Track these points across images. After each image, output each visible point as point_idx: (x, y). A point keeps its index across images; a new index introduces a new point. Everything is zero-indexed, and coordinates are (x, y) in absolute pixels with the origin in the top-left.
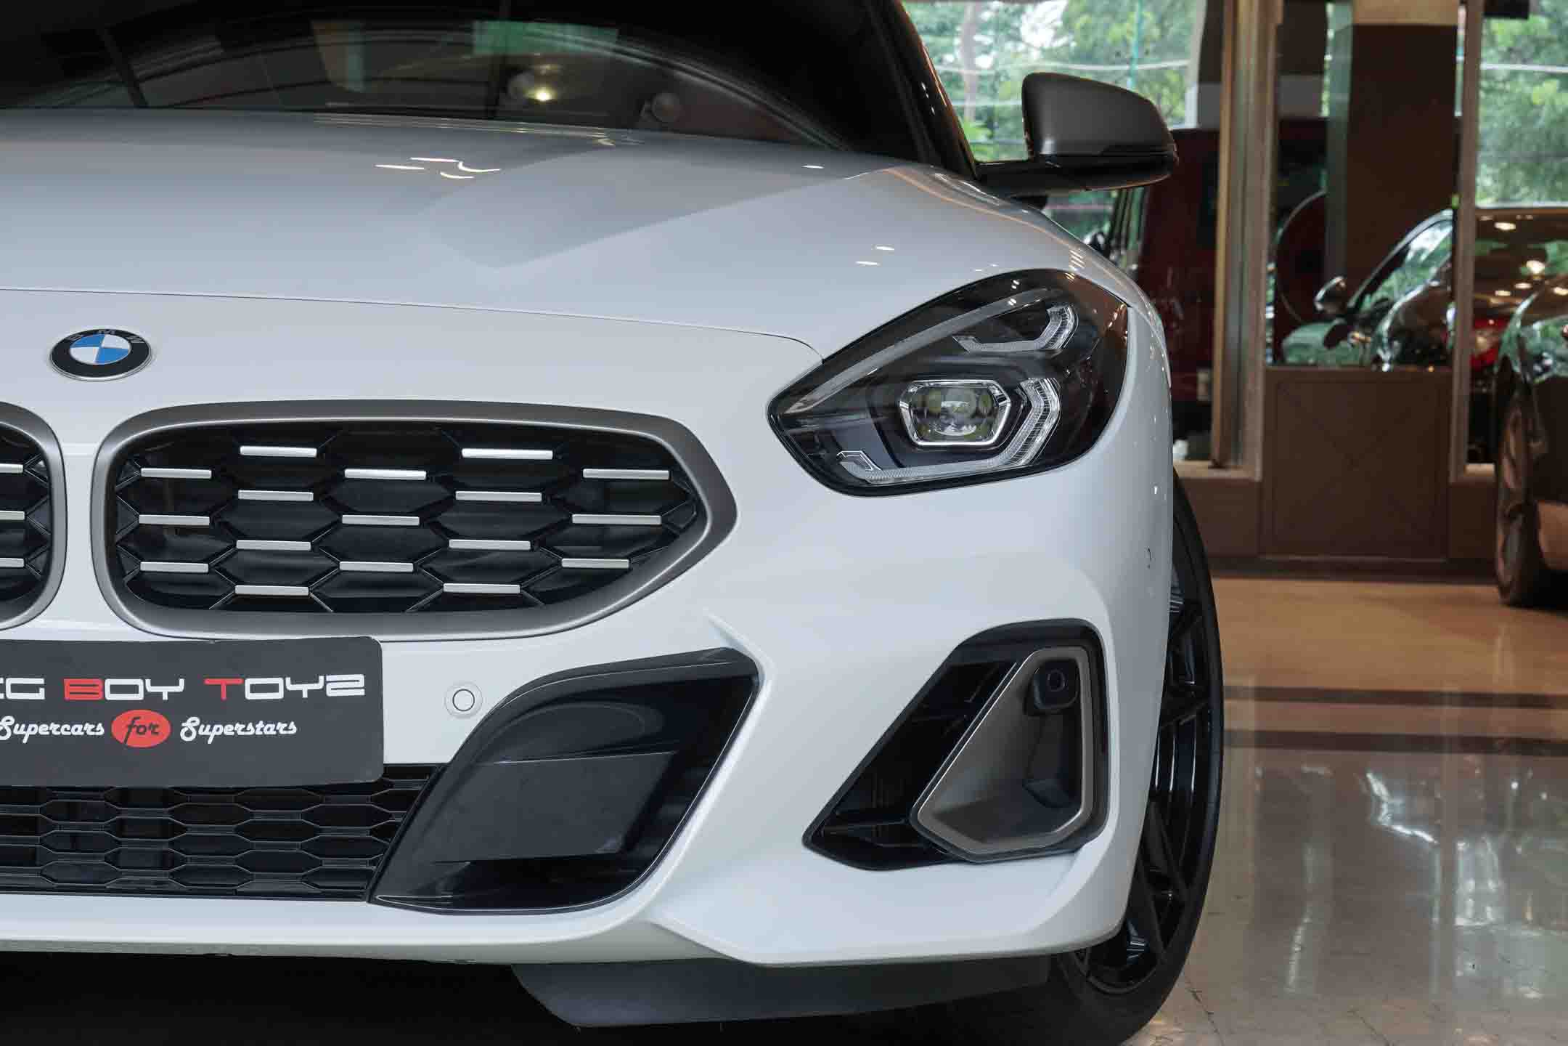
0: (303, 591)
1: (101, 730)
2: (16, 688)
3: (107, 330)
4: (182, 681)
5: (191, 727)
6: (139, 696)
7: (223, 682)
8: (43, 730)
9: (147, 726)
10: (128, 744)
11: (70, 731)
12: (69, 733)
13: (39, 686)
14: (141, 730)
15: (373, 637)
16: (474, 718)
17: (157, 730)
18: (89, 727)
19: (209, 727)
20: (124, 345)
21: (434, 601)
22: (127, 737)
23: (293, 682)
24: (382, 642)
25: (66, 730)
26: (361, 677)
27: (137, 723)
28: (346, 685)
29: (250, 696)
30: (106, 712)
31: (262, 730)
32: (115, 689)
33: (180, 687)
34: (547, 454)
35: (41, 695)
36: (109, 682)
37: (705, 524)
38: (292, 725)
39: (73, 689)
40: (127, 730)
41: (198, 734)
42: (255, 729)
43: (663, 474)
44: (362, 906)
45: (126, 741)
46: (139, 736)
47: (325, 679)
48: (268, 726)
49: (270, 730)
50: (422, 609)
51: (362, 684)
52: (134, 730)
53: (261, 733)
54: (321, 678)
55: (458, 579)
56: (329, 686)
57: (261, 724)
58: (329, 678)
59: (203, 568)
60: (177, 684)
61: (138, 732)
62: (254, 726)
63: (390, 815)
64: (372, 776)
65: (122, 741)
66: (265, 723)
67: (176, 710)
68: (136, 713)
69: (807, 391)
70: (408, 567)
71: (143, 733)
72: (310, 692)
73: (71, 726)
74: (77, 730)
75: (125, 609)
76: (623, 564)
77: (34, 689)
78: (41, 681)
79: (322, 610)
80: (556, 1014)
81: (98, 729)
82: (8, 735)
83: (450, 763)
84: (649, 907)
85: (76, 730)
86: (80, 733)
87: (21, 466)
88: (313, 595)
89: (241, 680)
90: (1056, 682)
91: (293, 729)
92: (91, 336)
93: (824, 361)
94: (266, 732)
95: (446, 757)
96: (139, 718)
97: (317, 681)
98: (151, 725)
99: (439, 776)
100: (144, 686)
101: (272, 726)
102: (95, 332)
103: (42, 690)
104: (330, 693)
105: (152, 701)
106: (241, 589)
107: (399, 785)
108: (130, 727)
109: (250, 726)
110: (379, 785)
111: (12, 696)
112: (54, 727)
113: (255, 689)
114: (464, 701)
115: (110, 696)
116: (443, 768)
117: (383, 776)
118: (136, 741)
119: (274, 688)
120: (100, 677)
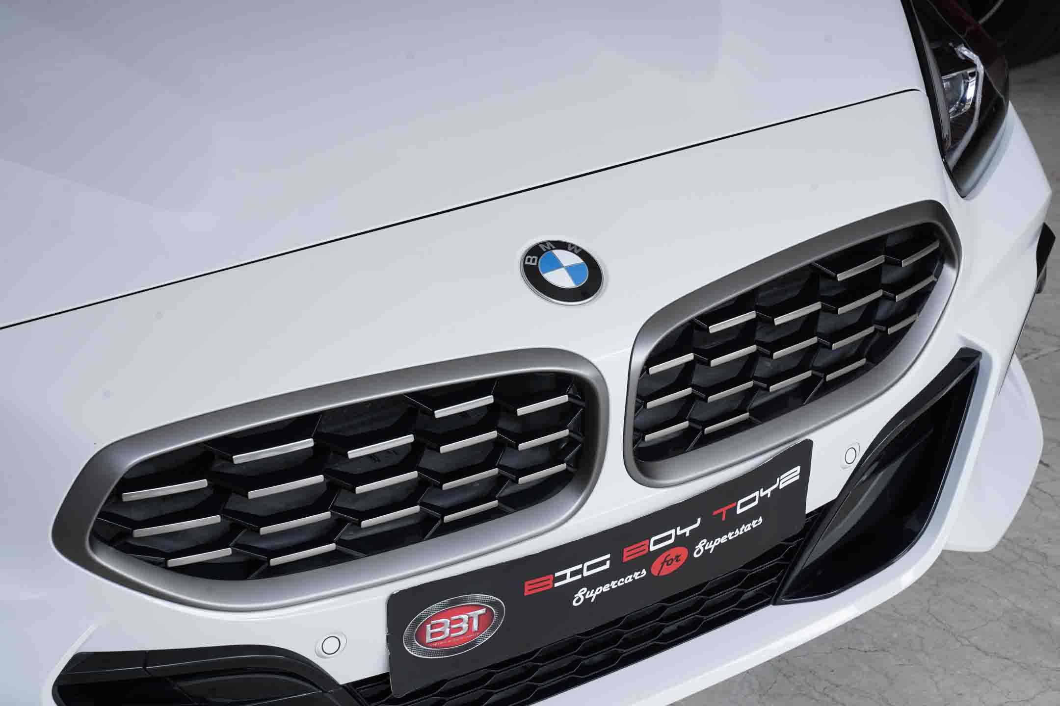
0: (746, 416)
1: (644, 573)
2: (590, 568)
4: (699, 520)
5: (703, 546)
6: (672, 541)
7: (724, 510)
8: (606, 588)
9: (674, 558)
10: (660, 575)
11: (624, 582)
12: (623, 584)
13: (606, 560)
14: (670, 562)
15: (810, 437)
17: (680, 558)
18: (636, 574)
19: (711, 542)
21: (819, 390)
22: (660, 570)
23: (764, 490)
25: (621, 582)
26: (799, 468)
27: (667, 559)
28: (790, 477)
29: (739, 511)
30: (648, 559)
31: (743, 530)
32: (656, 542)
33: (698, 524)
34: (882, 258)
35: (607, 566)
36: (653, 540)
38: (760, 519)
39: (629, 554)
40: (661, 566)
41: (704, 550)
42: (739, 531)
43: (936, 245)
47: (780, 478)
48: (746, 526)
49: (747, 528)
50: (813, 399)
51: (799, 472)
52: (665, 564)
53: (742, 532)
56: (782, 482)
57: (743, 527)
58: (783, 476)
59: (686, 425)
60: (696, 523)
61: (668, 565)
65: (657, 574)
67: (693, 540)
68: (668, 552)
70: (809, 374)
72: (771, 491)
73: (625, 578)
74: (629, 579)
77: (603, 563)
78: (608, 557)
79: (754, 424)
81: (642, 573)
82: (582, 600)
83: (837, 498)
86: (630, 580)
87: (566, 396)
88: (750, 417)
89: (734, 505)
91: (761, 521)
94: (746, 531)
95: (835, 495)
96: (669, 555)
97: (776, 483)
98: (676, 557)
99: (830, 509)
100: (676, 532)
101: (749, 525)
103: (608, 562)
104: (782, 485)
105: (679, 540)
106: (708, 430)
108: (663, 564)
111: (586, 574)
112: (613, 583)
113: (743, 505)
114: (851, 455)
115: (653, 548)
116: (832, 503)
118: (667, 570)
119: (753, 500)
120: (647, 539)
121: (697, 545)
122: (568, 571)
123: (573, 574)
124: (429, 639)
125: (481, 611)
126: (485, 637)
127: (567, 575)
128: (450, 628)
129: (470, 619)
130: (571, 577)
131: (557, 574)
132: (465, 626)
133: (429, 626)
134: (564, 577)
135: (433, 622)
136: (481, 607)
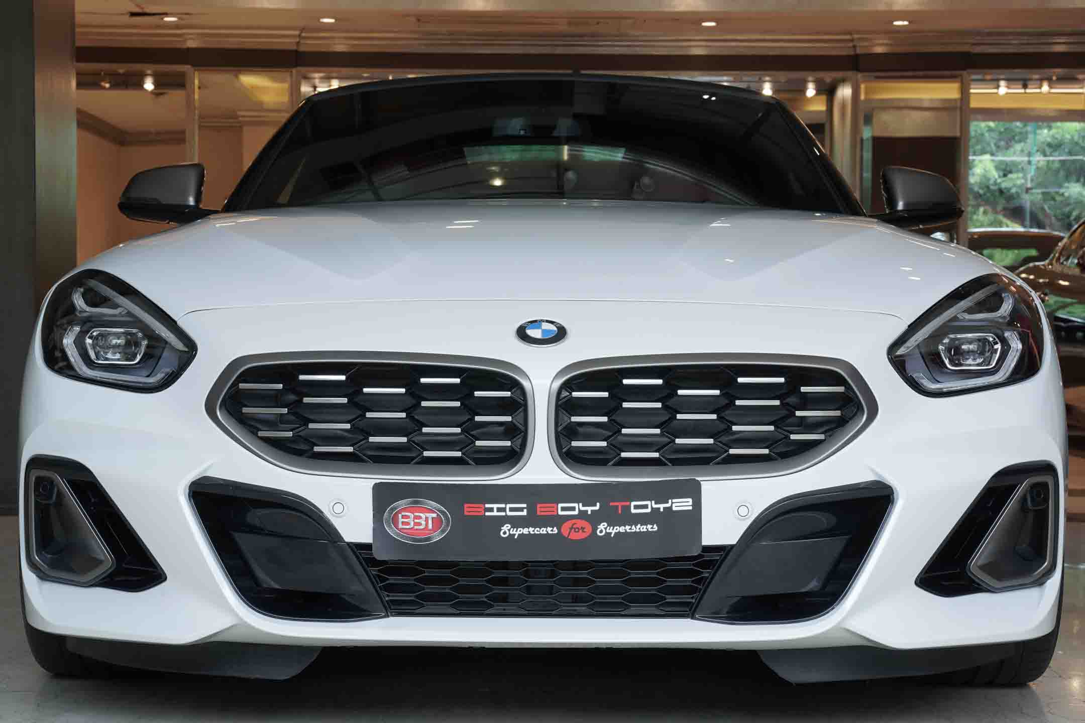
0: (656, 455)
1: (556, 531)
2: (512, 510)
3: (542, 320)
4: (598, 504)
5: (603, 528)
6: (576, 512)
7: (619, 504)
8: (525, 531)
9: (580, 528)
10: (569, 538)
11: (539, 531)
12: (538, 533)
13: (524, 508)
14: (577, 530)
15: (697, 479)
16: (748, 520)
17: (585, 530)
18: (549, 529)
19: (612, 528)
20: (553, 328)
21: (724, 459)
22: (569, 534)
23: (656, 503)
24: (701, 481)
25: (537, 531)
26: (690, 500)
27: (574, 526)
28: (682, 504)
29: (633, 511)
30: (558, 521)
31: (639, 529)
32: (563, 509)
33: (597, 507)
34: (782, 380)
35: (525, 513)
36: (560, 505)
37: (863, 414)
38: (655, 526)
39: (542, 510)
40: (569, 530)
41: (606, 532)
42: (636, 528)
43: (841, 389)
44: (688, 621)
45: (568, 536)
46: (577, 534)
47: (672, 501)
48: (642, 527)
49: (643, 529)
50: (718, 463)
51: (691, 503)
52: (573, 530)
53: (639, 530)
54: (670, 501)
55: (735, 447)
56: (674, 505)
57: (639, 526)
58: (674, 501)
59: (604, 444)
60: (596, 506)
62: (636, 527)
63: (702, 572)
64: (695, 552)
65: (567, 536)
66: (641, 525)
67: (594, 520)
68: (574, 521)
69: (905, 342)
70: (711, 441)
71: (578, 531)
72: (664, 508)
73: (540, 529)
75: (565, 467)
76: (822, 437)
77: (521, 509)
78: (525, 505)
79: (665, 464)
80: (783, 677)
81: (554, 530)
82: (507, 534)
83: (736, 545)
84: (844, 619)
85: (543, 531)
87: (510, 393)
88: (661, 458)
89: (628, 503)
90: (1039, 495)
91: (656, 528)
92: (534, 323)
93: (909, 326)
94: (642, 530)
95: (733, 541)
96: (575, 524)
97: (668, 502)
98: (582, 528)
99: (729, 551)
100: (579, 507)
101: (645, 527)
102: (536, 321)
103: (525, 510)
104: (674, 509)
105: (582, 515)
106: (624, 455)
107: (708, 557)
108: (571, 529)
109: (633, 527)
110: (699, 556)
111: (509, 513)
112: (531, 529)
113: (636, 507)
114: (744, 511)
115: (561, 513)
116: (732, 546)
117: (702, 552)
118: (575, 536)
119: (646, 507)
120: (556, 503)
121: (600, 525)
122: (495, 506)
123: (499, 510)
124: (400, 526)
125: (434, 515)
126: (437, 537)
127: (494, 510)
128: (414, 521)
129: (427, 519)
130: (498, 511)
131: (487, 506)
132: (423, 523)
133: (400, 516)
134: (491, 510)
135: (403, 514)
136: (434, 512)
